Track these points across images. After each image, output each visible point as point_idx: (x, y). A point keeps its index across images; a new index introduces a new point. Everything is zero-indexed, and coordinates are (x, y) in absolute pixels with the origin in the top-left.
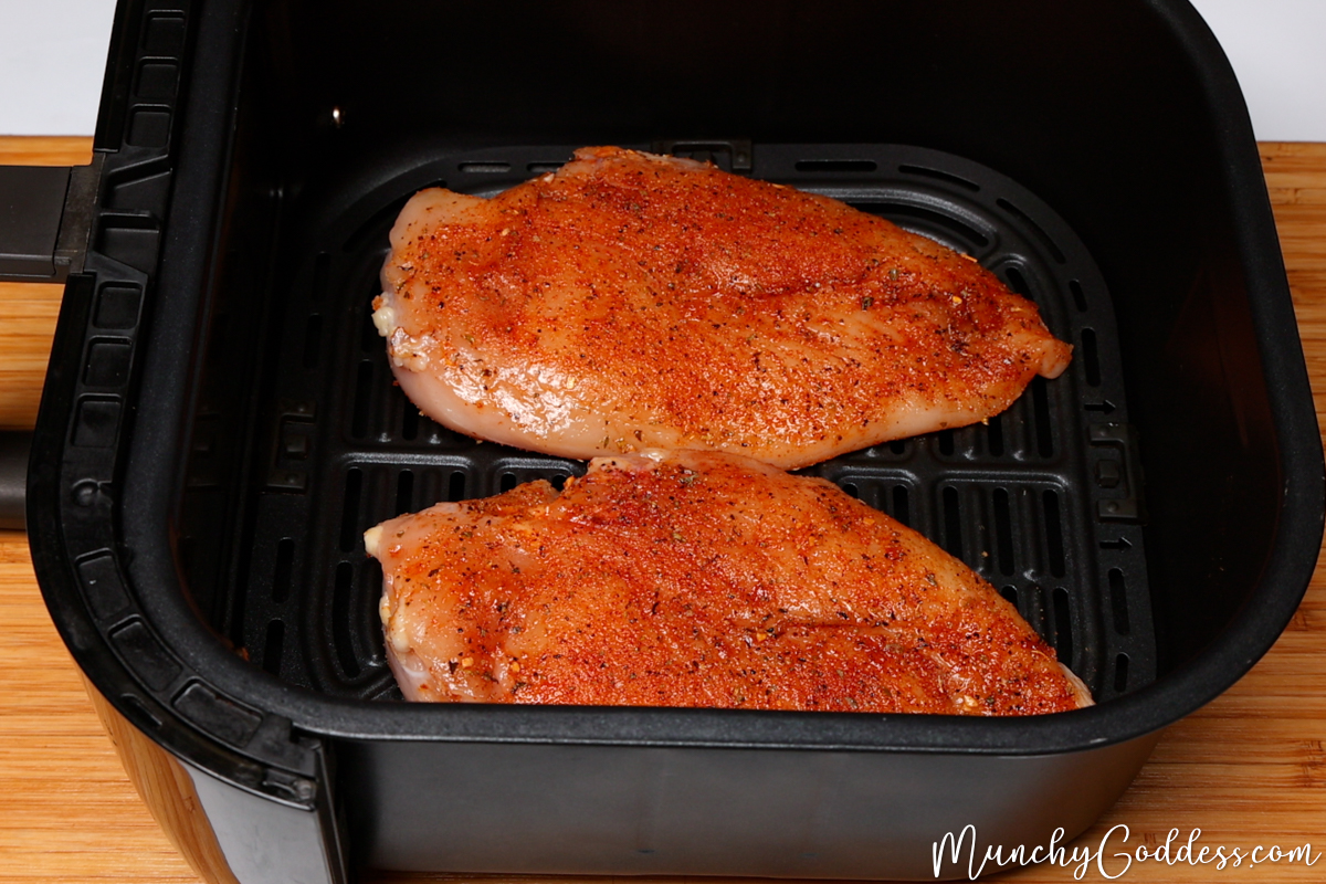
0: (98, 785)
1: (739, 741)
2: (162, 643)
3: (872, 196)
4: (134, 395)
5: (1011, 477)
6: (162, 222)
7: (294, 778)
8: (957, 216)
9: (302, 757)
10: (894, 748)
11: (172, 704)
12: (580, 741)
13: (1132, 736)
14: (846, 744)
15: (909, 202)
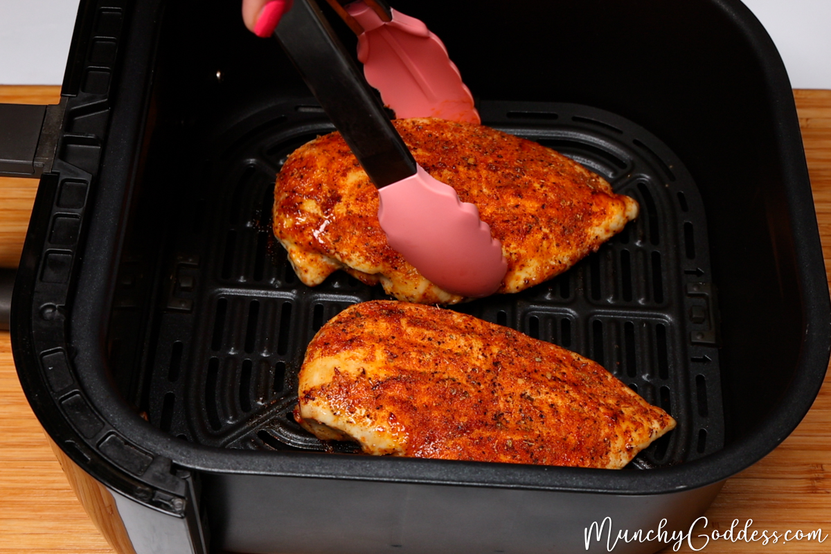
0: (56, 491)
1: (453, 481)
2: (92, 408)
3: (554, 135)
4: (81, 250)
5: (636, 315)
6: (103, 142)
7: (172, 497)
8: (608, 149)
9: (177, 483)
10: (551, 488)
11: (97, 446)
12: (353, 478)
13: (703, 485)
14: (521, 484)
15: (577, 139)
